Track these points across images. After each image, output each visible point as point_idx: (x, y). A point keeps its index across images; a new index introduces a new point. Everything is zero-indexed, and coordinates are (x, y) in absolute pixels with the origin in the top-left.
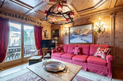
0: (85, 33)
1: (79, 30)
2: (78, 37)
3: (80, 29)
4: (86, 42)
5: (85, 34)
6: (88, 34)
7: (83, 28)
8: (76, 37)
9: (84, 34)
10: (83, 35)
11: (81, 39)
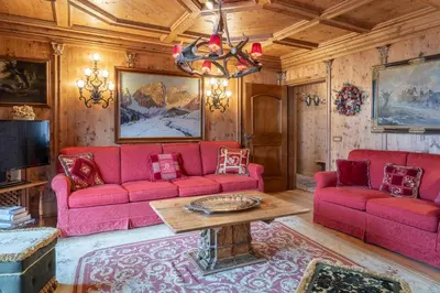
0: (181, 104)
1: (159, 90)
2: (155, 114)
3: (163, 86)
4: (183, 135)
5: (182, 106)
6: (188, 107)
7: (174, 85)
8: (146, 116)
9: (176, 105)
10: (174, 109)
11: (168, 125)
